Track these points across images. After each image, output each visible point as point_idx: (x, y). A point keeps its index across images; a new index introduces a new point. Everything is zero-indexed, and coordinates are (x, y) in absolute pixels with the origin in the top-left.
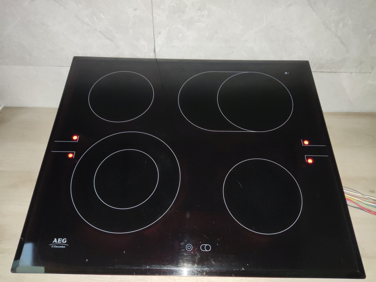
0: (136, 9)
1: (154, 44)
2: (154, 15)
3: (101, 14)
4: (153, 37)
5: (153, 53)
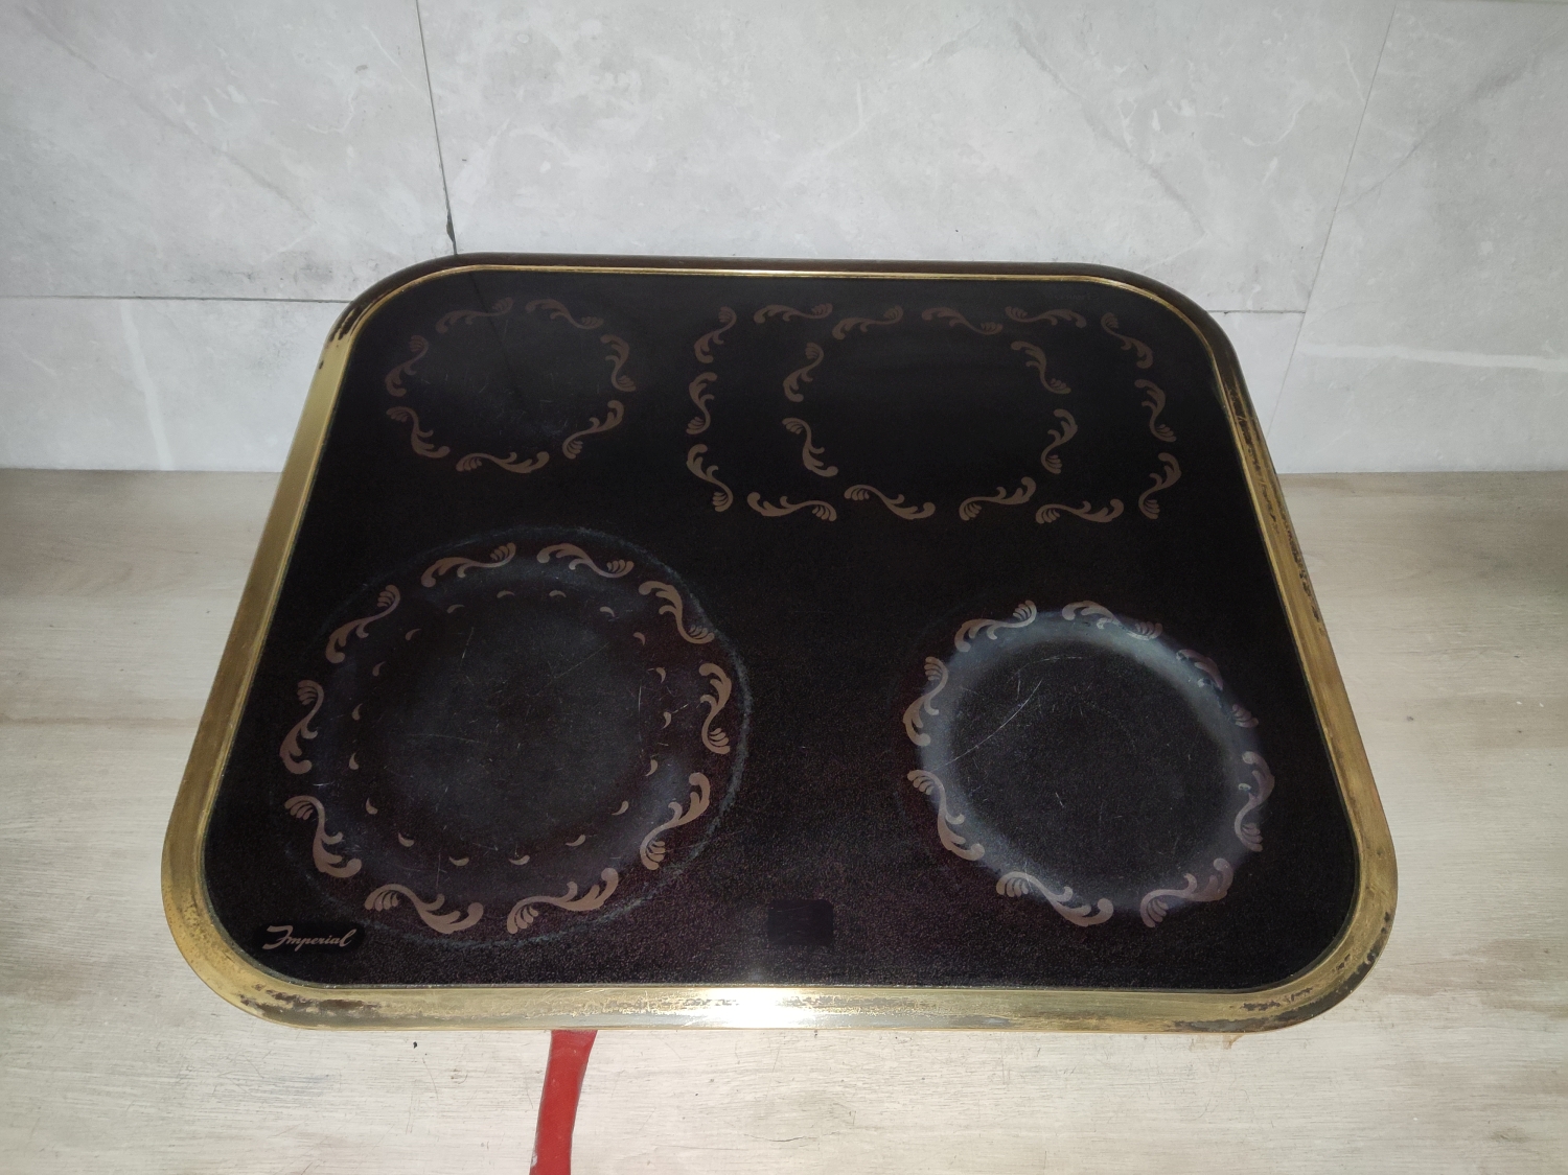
0: (364, 67)
1: (444, 201)
2: (434, 90)
3: (231, 89)
4: (440, 175)
5: (447, 237)
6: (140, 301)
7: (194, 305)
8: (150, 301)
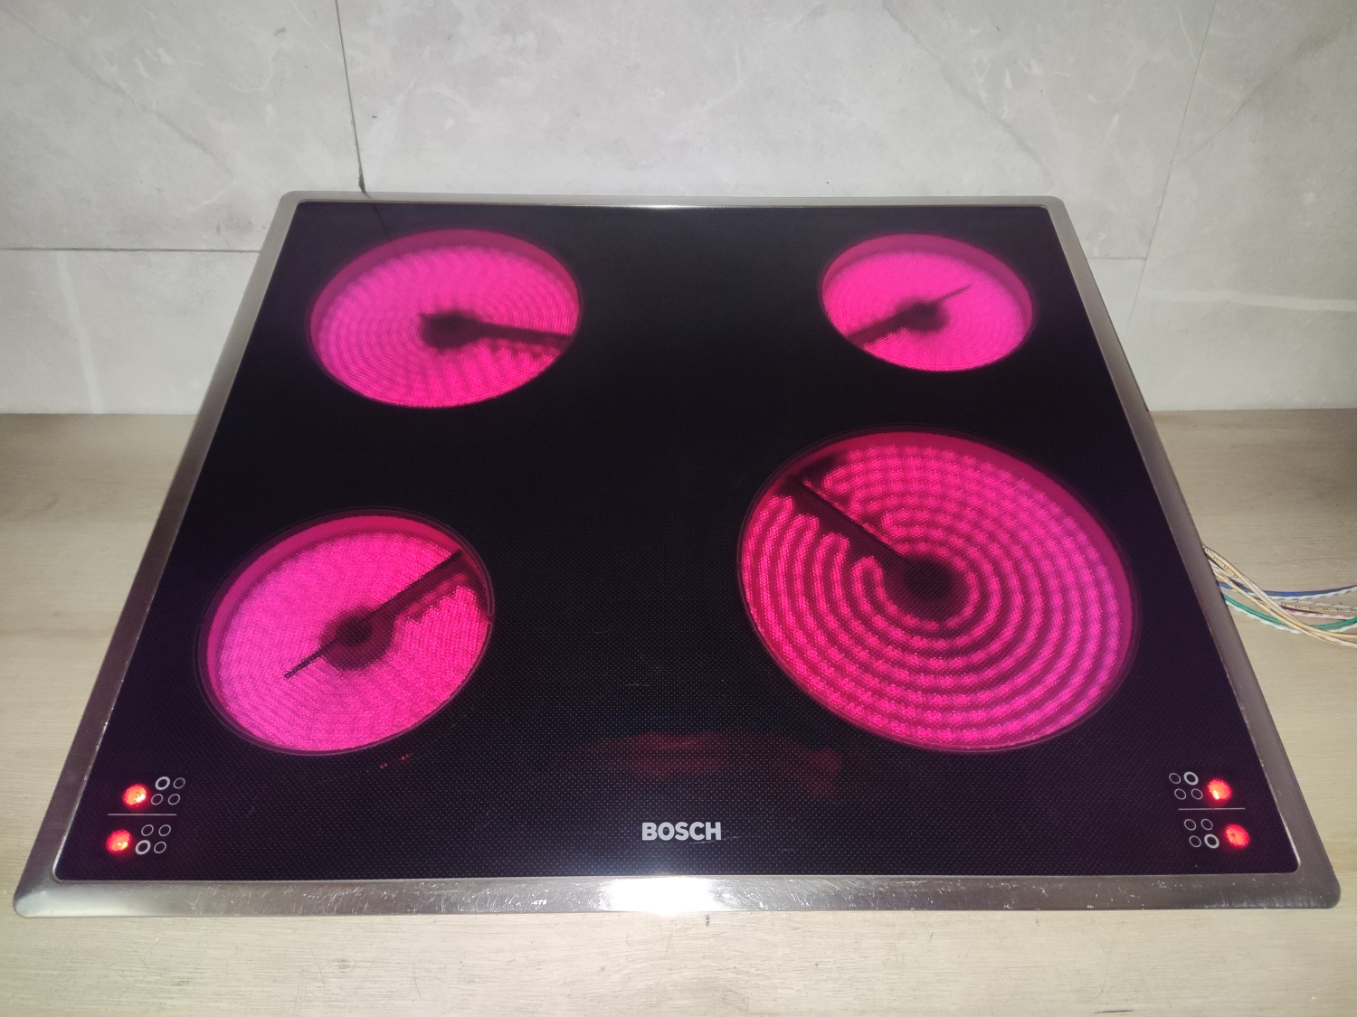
0: (283, 30)
1: (355, 155)
2: (347, 49)
3: (161, 51)
4: (352, 131)
5: (359, 189)
6: (75, 252)
7: (124, 256)
8: (84, 252)
